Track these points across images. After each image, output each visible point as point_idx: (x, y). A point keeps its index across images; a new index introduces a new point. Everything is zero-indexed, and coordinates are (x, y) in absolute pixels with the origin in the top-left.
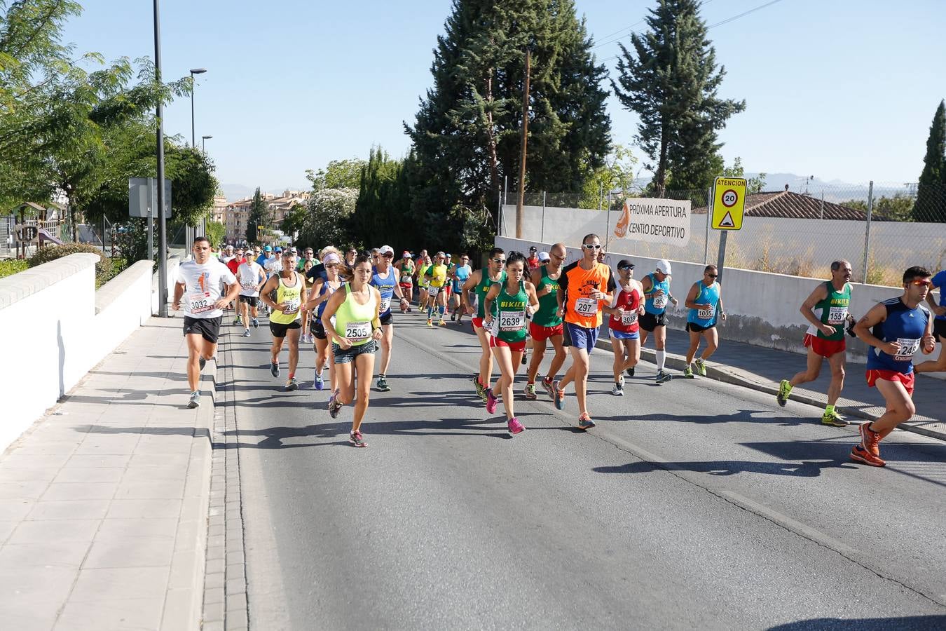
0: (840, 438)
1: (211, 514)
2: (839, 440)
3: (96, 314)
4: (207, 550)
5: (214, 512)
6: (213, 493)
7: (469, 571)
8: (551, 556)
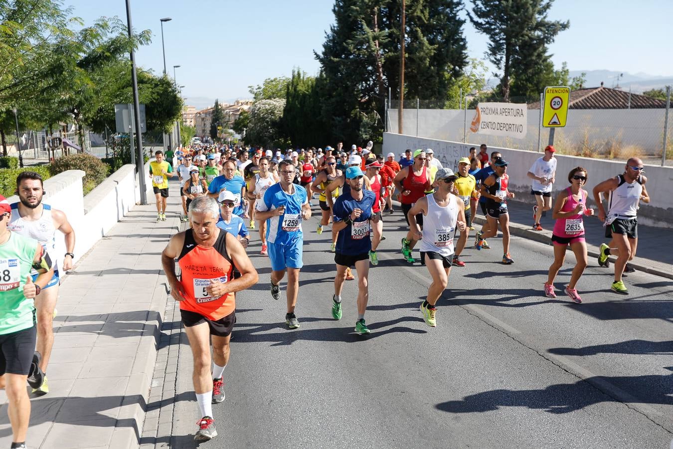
0: (645, 296)
1: (153, 386)
2: (644, 299)
3: (85, 214)
4: (144, 422)
5: (155, 384)
6: (157, 365)
7: (345, 439)
8: (410, 423)
